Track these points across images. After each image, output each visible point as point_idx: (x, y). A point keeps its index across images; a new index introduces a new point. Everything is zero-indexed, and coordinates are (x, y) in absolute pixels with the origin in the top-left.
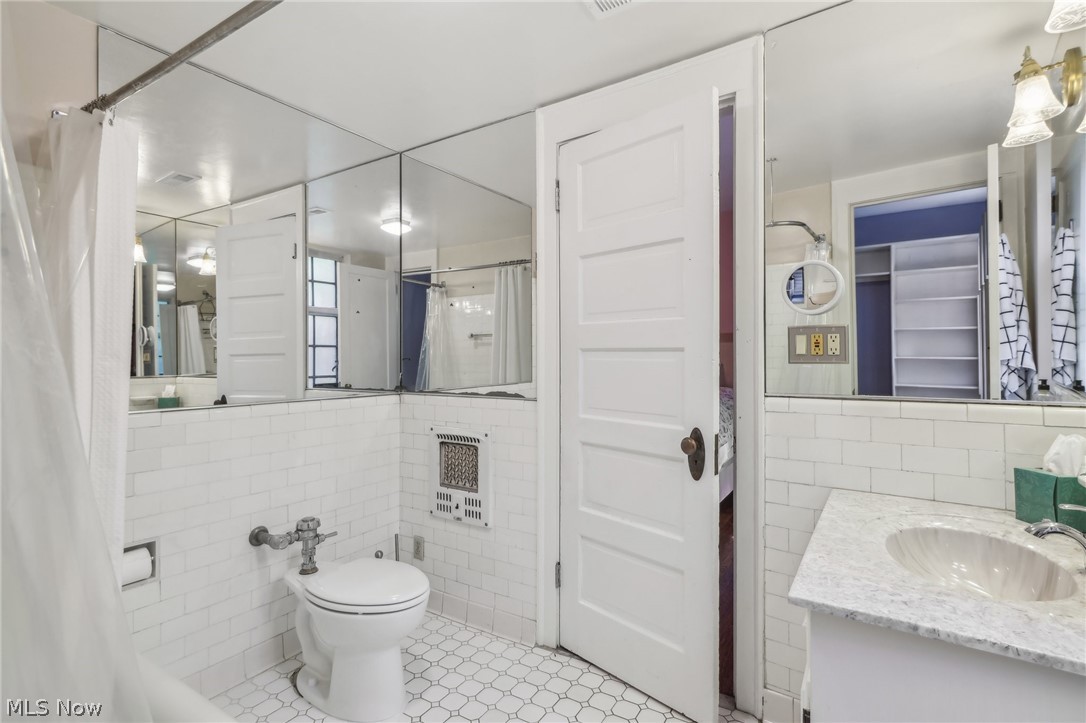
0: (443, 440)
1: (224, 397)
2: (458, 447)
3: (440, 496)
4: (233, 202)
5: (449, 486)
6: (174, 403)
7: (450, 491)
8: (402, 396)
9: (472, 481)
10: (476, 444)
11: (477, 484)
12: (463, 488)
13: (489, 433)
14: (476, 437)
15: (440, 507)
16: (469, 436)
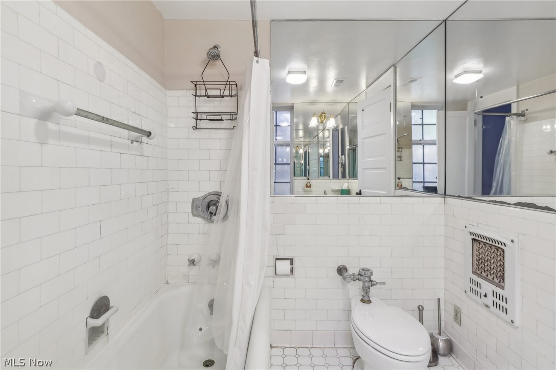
0: (474, 237)
1: (360, 191)
2: (487, 245)
3: (472, 281)
4: (367, 87)
5: (480, 276)
6: (346, 192)
7: (480, 280)
8: (446, 199)
9: (499, 278)
10: (503, 247)
11: (504, 282)
12: (492, 282)
13: (516, 240)
14: (503, 241)
15: (472, 290)
16: (495, 239)
